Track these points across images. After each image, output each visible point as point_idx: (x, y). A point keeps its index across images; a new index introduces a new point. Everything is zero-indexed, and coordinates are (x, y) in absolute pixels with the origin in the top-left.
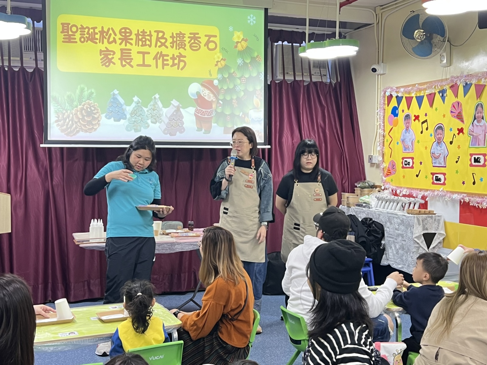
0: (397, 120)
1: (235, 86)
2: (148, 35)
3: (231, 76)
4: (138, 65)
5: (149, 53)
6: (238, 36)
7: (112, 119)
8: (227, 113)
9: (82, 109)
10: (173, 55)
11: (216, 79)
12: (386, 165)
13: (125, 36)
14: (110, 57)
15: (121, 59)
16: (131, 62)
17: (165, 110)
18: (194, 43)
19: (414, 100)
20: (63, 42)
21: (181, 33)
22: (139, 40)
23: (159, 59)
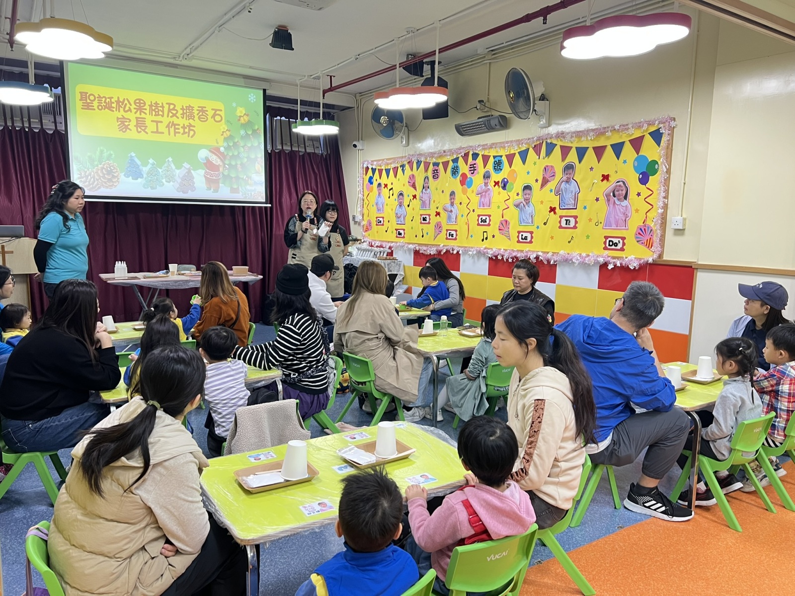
0: (373, 187)
1: (239, 153)
2: (160, 107)
3: (235, 144)
4: (152, 132)
5: (161, 122)
6: (240, 111)
7: (131, 177)
8: (233, 176)
9: (102, 168)
10: (184, 125)
11: (223, 146)
12: (365, 223)
13: (140, 106)
14: (126, 124)
15: (137, 126)
16: (146, 129)
17: (178, 171)
18: (202, 115)
19: (384, 172)
20: (82, 108)
21: (190, 106)
22: (152, 110)
23: (171, 127)
